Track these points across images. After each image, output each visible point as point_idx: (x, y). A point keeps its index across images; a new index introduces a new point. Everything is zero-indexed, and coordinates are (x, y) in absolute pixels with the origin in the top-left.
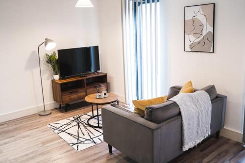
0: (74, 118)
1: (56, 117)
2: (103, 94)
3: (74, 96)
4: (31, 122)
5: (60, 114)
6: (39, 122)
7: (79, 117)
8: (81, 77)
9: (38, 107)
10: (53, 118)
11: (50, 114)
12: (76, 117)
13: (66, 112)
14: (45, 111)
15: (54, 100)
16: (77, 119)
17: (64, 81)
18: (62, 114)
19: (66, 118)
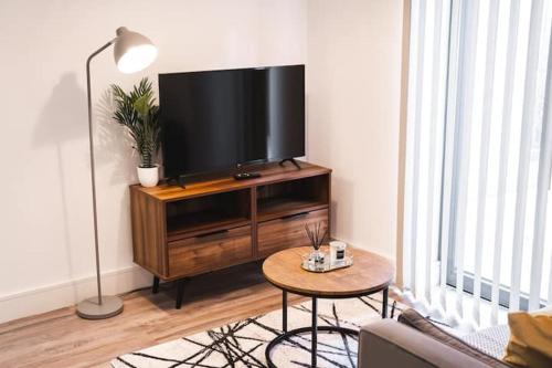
0: (210, 333)
1: (144, 327)
2: (333, 254)
3: (212, 250)
4: (48, 344)
5: (158, 316)
6: (79, 344)
7: (231, 332)
8: (238, 179)
9: (74, 284)
10: (131, 329)
11: (120, 311)
12: (217, 330)
13: (178, 307)
14: (100, 300)
15: (135, 260)
16: (224, 340)
17: (176, 193)
18: (163, 314)
19: (182, 334)
